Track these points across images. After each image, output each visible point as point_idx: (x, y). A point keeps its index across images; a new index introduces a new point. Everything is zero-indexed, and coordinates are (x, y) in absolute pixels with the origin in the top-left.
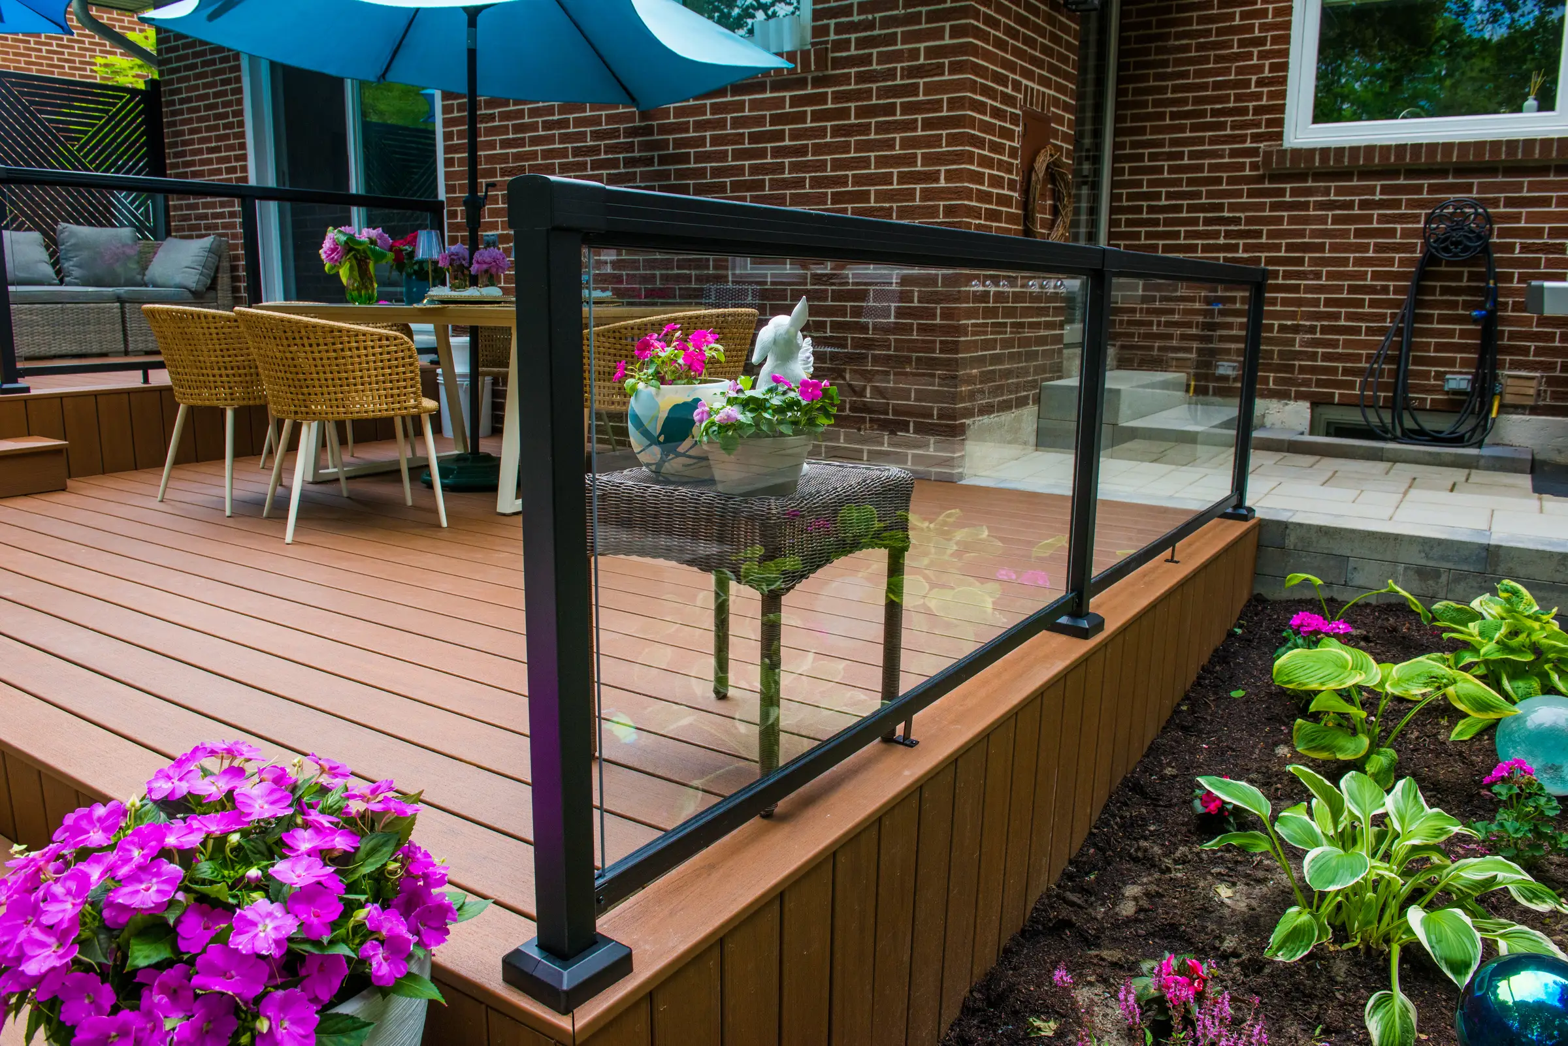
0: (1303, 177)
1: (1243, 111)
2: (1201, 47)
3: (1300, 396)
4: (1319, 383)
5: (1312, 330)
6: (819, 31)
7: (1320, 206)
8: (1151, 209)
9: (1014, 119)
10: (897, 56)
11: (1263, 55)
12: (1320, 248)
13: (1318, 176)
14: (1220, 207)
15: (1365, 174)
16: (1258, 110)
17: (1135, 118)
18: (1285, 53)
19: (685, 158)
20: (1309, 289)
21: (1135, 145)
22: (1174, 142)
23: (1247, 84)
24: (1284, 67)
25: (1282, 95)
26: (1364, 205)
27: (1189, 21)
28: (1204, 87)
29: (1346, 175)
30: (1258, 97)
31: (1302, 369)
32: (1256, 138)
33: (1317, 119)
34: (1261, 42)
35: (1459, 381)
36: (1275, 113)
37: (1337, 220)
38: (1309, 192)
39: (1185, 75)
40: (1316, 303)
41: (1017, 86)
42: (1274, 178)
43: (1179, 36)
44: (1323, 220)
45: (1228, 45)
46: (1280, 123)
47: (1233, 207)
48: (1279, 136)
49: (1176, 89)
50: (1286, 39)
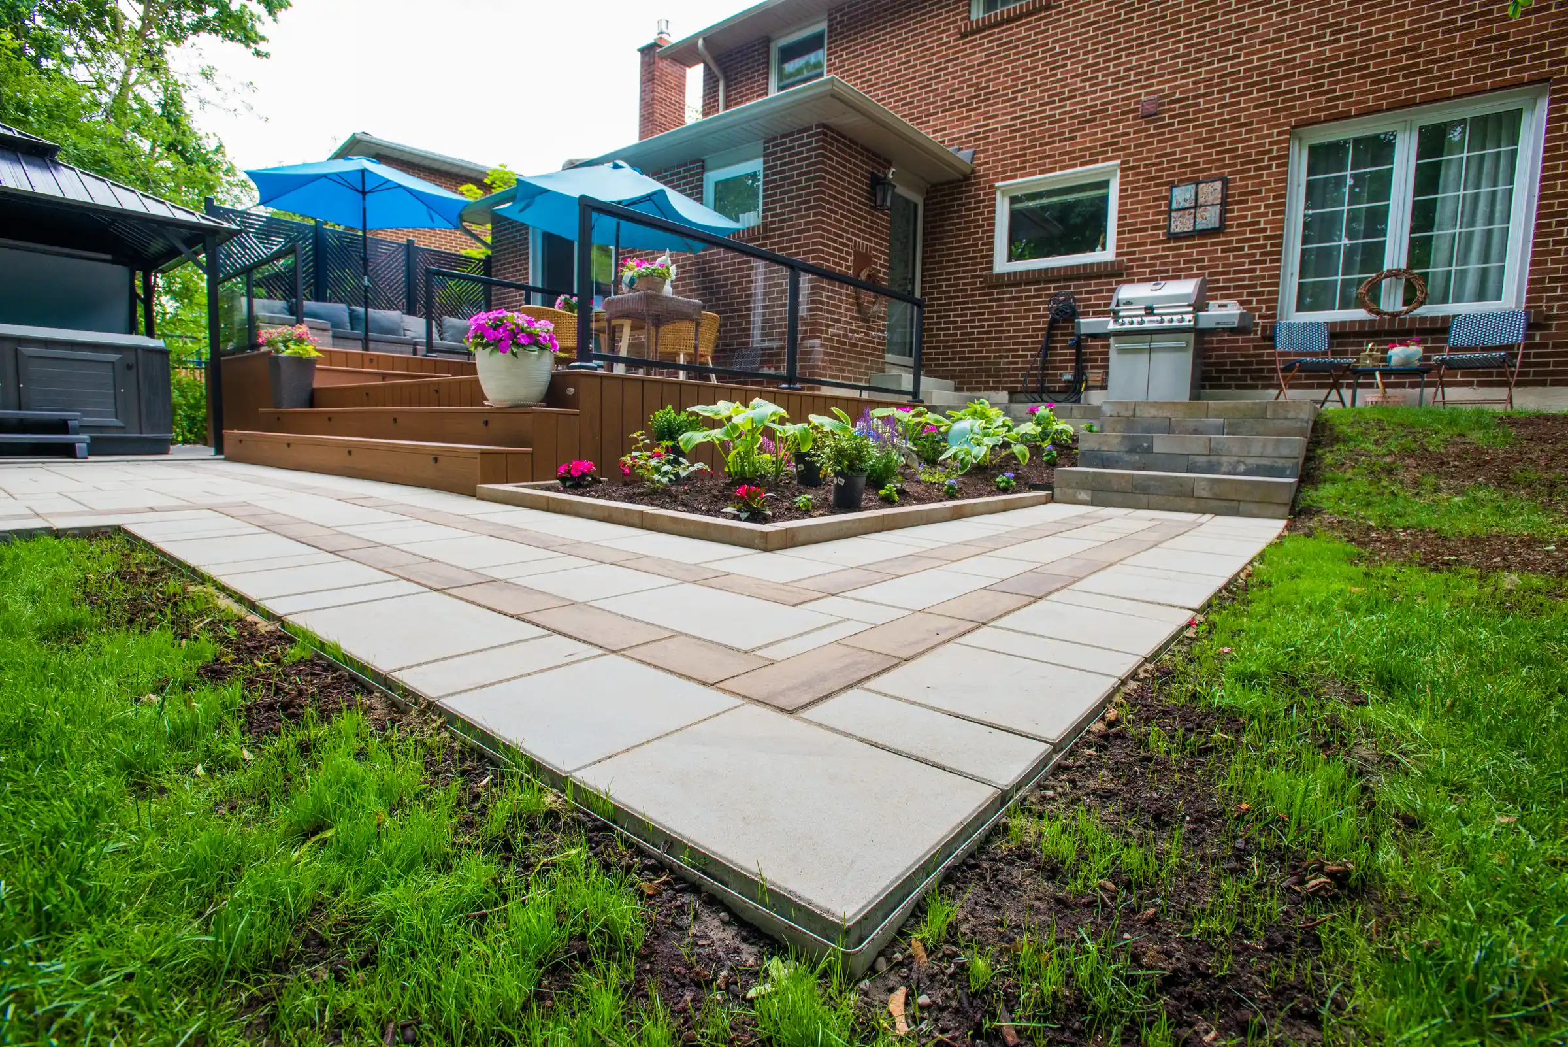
0: (1001, 286)
1: (976, 258)
2: (958, 230)
3: (1004, 389)
4: (1012, 382)
5: (1007, 357)
6: (765, 217)
7: (1009, 299)
8: (939, 305)
9: (848, 253)
10: (793, 226)
11: (983, 232)
12: (1009, 318)
13: (1008, 286)
14: (967, 302)
15: (1027, 284)
16: (982, 257)
17: (931, 263)
18: (993, 231)
19: (712, 274)
20: (1006, 338)
21: (931, 275)
22: (948, 274)
23: (977, 245)
24: (993, 237)
25: (992, 249)
26: (1027, 297)
27: (952, 218)
28: (959, 247)
29: (1019, 284)
30: (982, 251)
31: (1005, 376)
32: (982, 270)
33: (1009, 260)
34: (983, 226)
35: (1068, 377)
36: (989, 257)
37: (1016, 305)
38: (1003, 293)
39: (951, 242)
40: (1008, 344)
41: (849, 240)
42: (990, 287)
43: (949, 225)
44: (1010, 305)
45: (969, 228)
46: (991, 262)
47: (973, 302)
48: (991, 268)
49: (948, 249)
50: (993, 224)
